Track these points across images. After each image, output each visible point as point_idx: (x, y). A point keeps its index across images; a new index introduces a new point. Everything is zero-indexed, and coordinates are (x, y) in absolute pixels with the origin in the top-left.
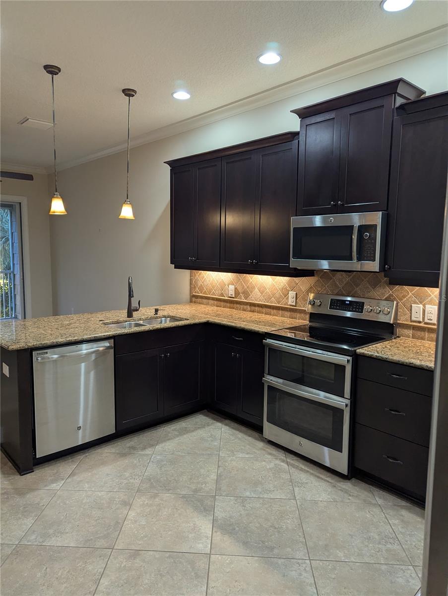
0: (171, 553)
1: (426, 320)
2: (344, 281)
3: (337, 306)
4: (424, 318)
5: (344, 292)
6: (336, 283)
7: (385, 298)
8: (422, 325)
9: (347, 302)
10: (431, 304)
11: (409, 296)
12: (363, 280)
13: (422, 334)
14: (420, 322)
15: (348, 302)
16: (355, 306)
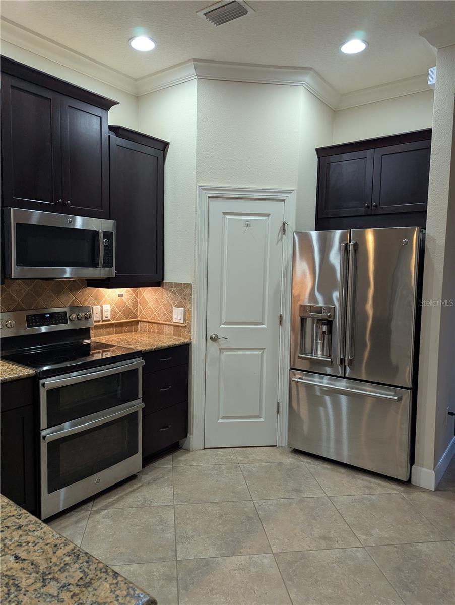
0: (285, 580)
1: (104, 318)
2: (23, 292)
3: (36, 322)
4: (102, 317)
5: (24, 306)
6: (12, 297)
7: (69, 304)
8: (101, 323)
9: (46, 316)
10: (106, 304)
11: (89, 299)
12: (46, 289)
13: (101, 331)
14: (99, 321)
15: (48, 315)
16: (57, 318)
